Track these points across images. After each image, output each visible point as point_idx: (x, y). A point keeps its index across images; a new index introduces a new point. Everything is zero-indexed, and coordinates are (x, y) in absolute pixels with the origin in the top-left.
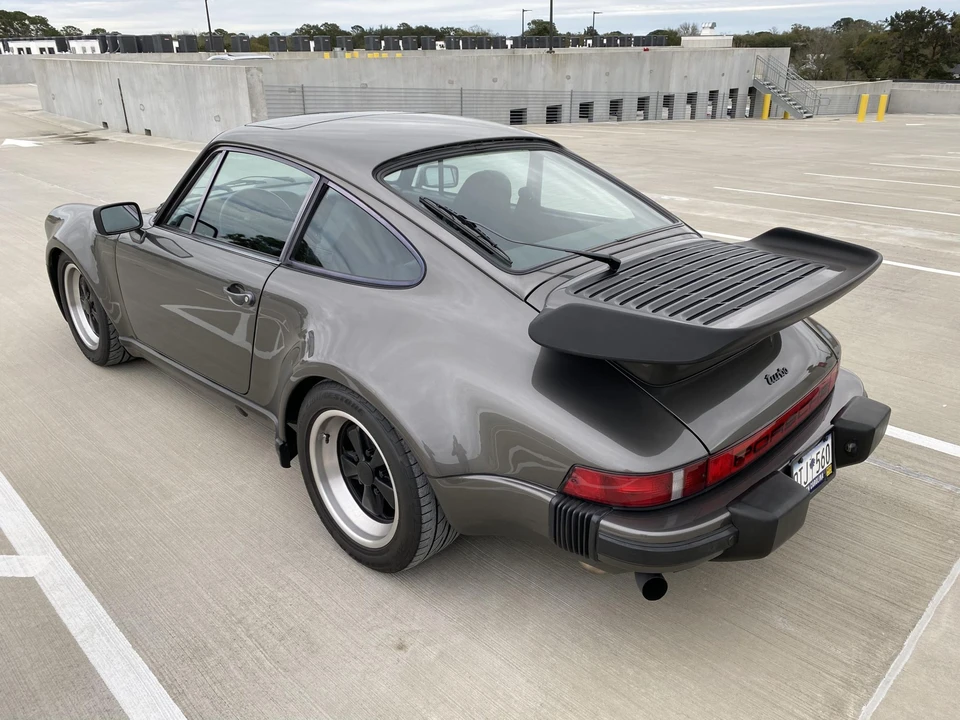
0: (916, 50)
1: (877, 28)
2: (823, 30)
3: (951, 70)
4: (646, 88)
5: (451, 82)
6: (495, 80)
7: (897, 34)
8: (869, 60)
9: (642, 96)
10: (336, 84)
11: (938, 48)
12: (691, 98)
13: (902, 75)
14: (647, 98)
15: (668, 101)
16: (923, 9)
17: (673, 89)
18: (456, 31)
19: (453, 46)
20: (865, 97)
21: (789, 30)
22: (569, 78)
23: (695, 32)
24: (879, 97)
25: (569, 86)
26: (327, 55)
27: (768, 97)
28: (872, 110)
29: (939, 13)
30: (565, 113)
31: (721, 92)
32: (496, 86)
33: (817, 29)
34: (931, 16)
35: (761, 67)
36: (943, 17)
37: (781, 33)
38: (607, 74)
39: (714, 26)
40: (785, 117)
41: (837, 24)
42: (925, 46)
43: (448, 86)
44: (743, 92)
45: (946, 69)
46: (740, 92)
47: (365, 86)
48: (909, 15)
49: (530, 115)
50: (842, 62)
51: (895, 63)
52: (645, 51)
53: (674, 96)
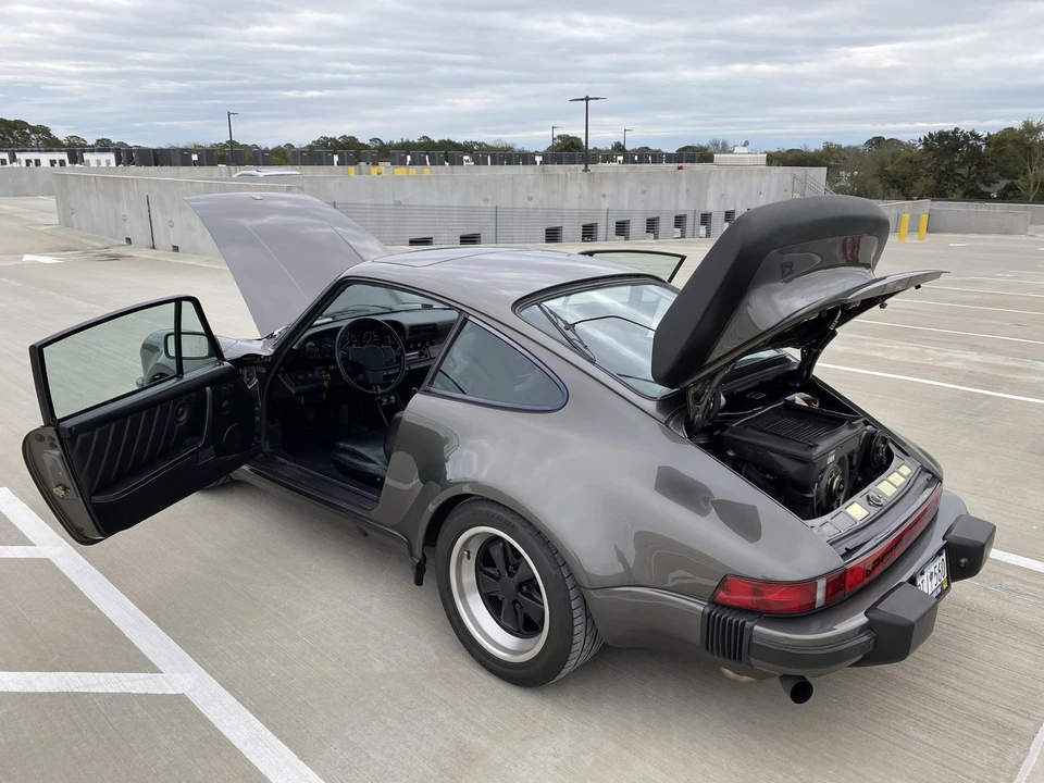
0: (952, 170)
1: (910, 147)
2: (854, 148)
3: (988, 190)
4: (683, 207)
5: (486, 200)
6: (530, 199)
7: (930, 153)
8: (905, 178)
9: (680, 214)
10: (369, 202)
11: (973, 168)
12: (729, 216)
13: (939, 194)
14: (685, 216)
15: (705, 219)
16: (956, 130)
17: (710, 207)
18: (480, 145)
19: (481, 162)
20: (906, 217)
21: (820, 147)
22: (604, 196)
23: (725, 149)
24: (919, 216)
25: (605, 205)
26: (352, 169)
28: (914, 229)
29: (972, 134)
30: (601, 231)
32: (531, 204)
33: (849, 148)
34: (965, 137)
35: (798, 186)
36: (977, 137)
37: (813, 151)
38: (644, 192)
39: (746, 144)
41: (869, 142)
42: (961, 165)
43: (483, 204)
45: (983, 188)
47: (398, 203)
48: (942, 136)
49: (565, 233)
50: (876, 181)
51: (931, 182)
52: (680, 168)
53: (711, 214)
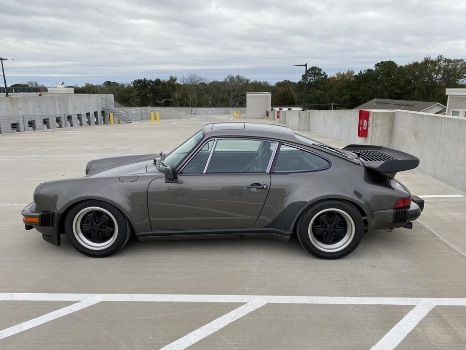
0: (146, 95)
2: (99, 86)
3: (160, 102)
4: (59, 113)
7: (137, 88)
9: (58, 116)
11: (154, 94)
12: (79, 116)
14: (60, 117)
15: (69, 118)
17: (71, 113)
20: (153, 114)
21: (84, 85)
22: (20, 109)
25: (21, 113)
27: (111, 115)
30: (21, 127)
31: (91, 113)
33: (97, 86)
35: (104, 102)
38: (39, 106)
39: (63, 83)
40: (119, 123)
41: (105, 83)
42: (149, 93)
44: (99, 113)
45: (159, 102)
46: (98, 113)
48: (140, 81)
51: (138, 100)
52: (40, 95)
53: (71, 116)
